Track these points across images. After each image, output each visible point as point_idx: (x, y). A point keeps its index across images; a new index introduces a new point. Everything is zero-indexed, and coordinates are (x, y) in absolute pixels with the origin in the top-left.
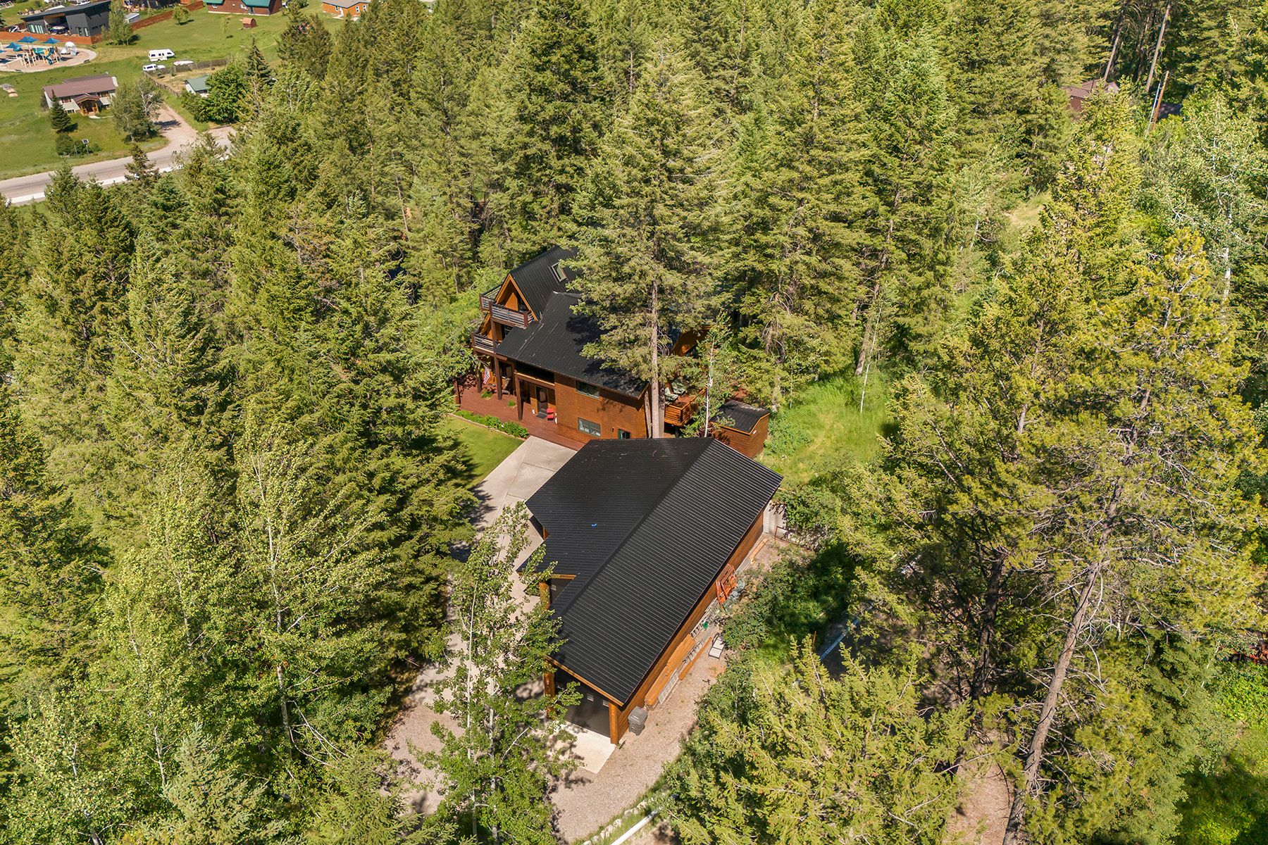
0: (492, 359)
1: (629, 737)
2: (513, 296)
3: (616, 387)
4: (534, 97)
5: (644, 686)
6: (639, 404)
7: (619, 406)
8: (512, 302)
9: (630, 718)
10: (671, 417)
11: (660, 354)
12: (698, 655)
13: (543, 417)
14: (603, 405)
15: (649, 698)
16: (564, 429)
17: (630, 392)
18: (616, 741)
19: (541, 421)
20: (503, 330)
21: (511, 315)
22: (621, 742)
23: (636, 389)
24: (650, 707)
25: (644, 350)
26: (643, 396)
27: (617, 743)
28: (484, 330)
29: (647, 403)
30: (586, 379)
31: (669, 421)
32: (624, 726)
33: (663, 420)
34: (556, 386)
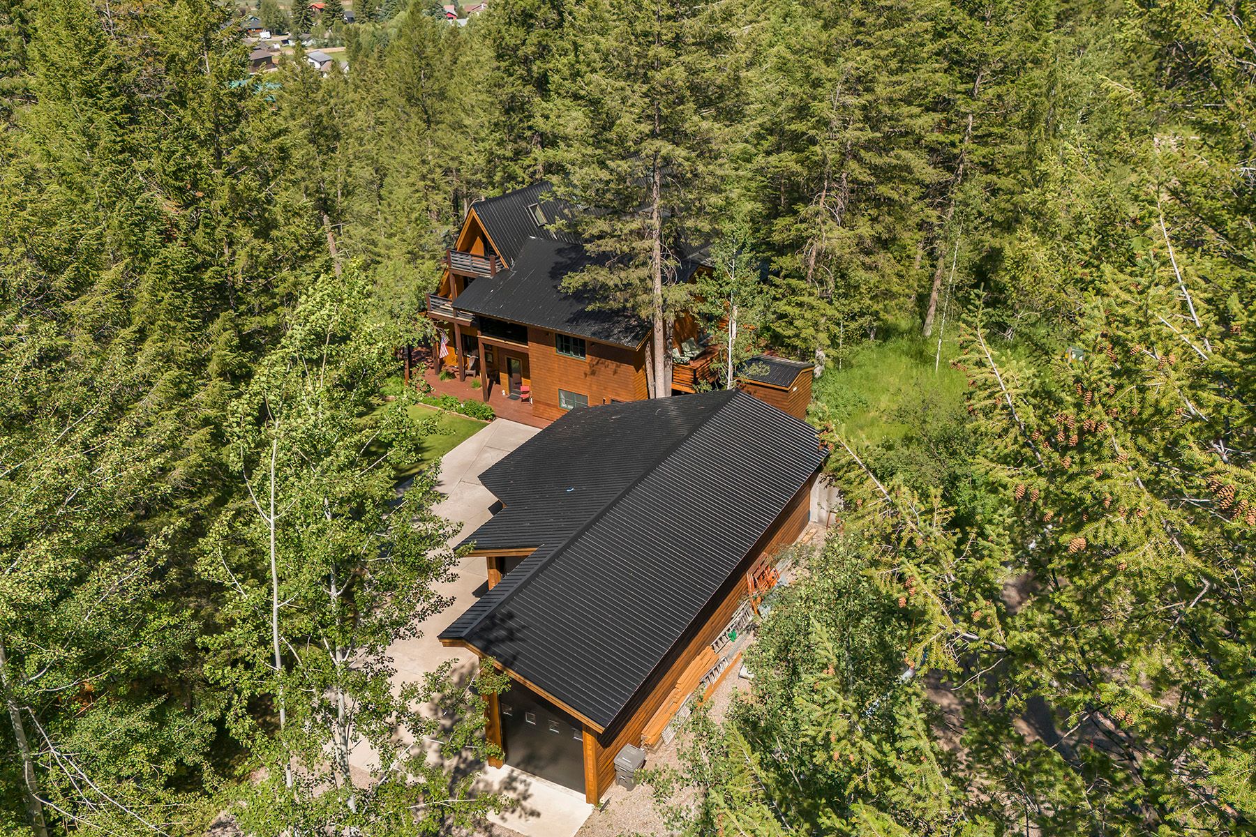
0: (450, 325)
1: (615, 793)
2: (479, 243)
3: (608, 337)
4: (513, 29)
5: (640, 714)
6: (637, 360)
7: (612, 365)
8: (478, 247)
9: (617, 760)
10: (681, 382)
11: (664, 279)
12: (723, 677)
13: (516, 399)
14: (592, 366)
15: (648, 735)
16: (542, 407)
17: (626, 342)
18: (595, 799)
19: (512, 402)
20: (464, 282)
21: (475, 264)
22: (603, 800)
23: (634, 338)
24: (650, 748)
25: (643, 272)
26: (644, 347)
27: (597, 803)
28: (443, 292)
29: (648, 360)
30: (568, 331)
31: (678, 387)
32: (608, 775)
33: (671, 386)
34: (532, 348)
